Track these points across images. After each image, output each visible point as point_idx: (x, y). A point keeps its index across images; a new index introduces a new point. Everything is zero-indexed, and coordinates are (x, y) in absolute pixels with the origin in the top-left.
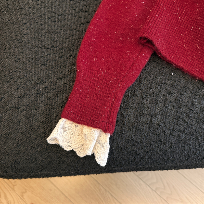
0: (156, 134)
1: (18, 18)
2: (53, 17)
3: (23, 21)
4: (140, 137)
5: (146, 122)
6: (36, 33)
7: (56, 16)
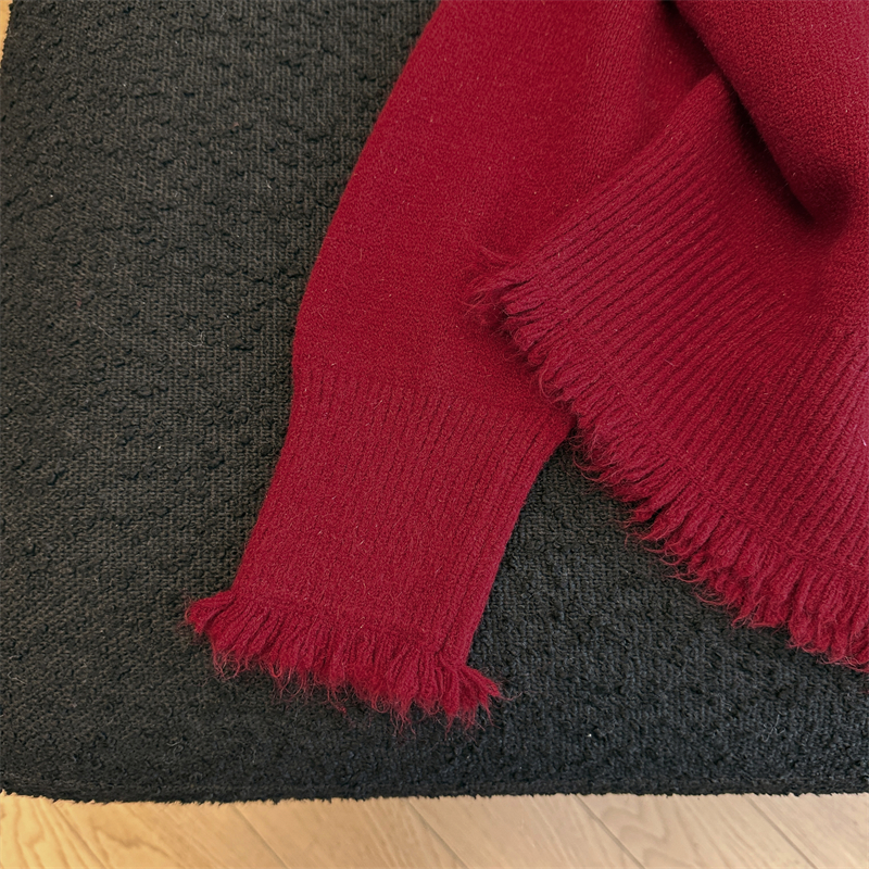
0: (683, 664)
1: (135, 134)
2: (286, 146)
3: (158, 152)
4: (615, 673)
5: (643, 614)
6: (213, 208)
7: (300, 142)
